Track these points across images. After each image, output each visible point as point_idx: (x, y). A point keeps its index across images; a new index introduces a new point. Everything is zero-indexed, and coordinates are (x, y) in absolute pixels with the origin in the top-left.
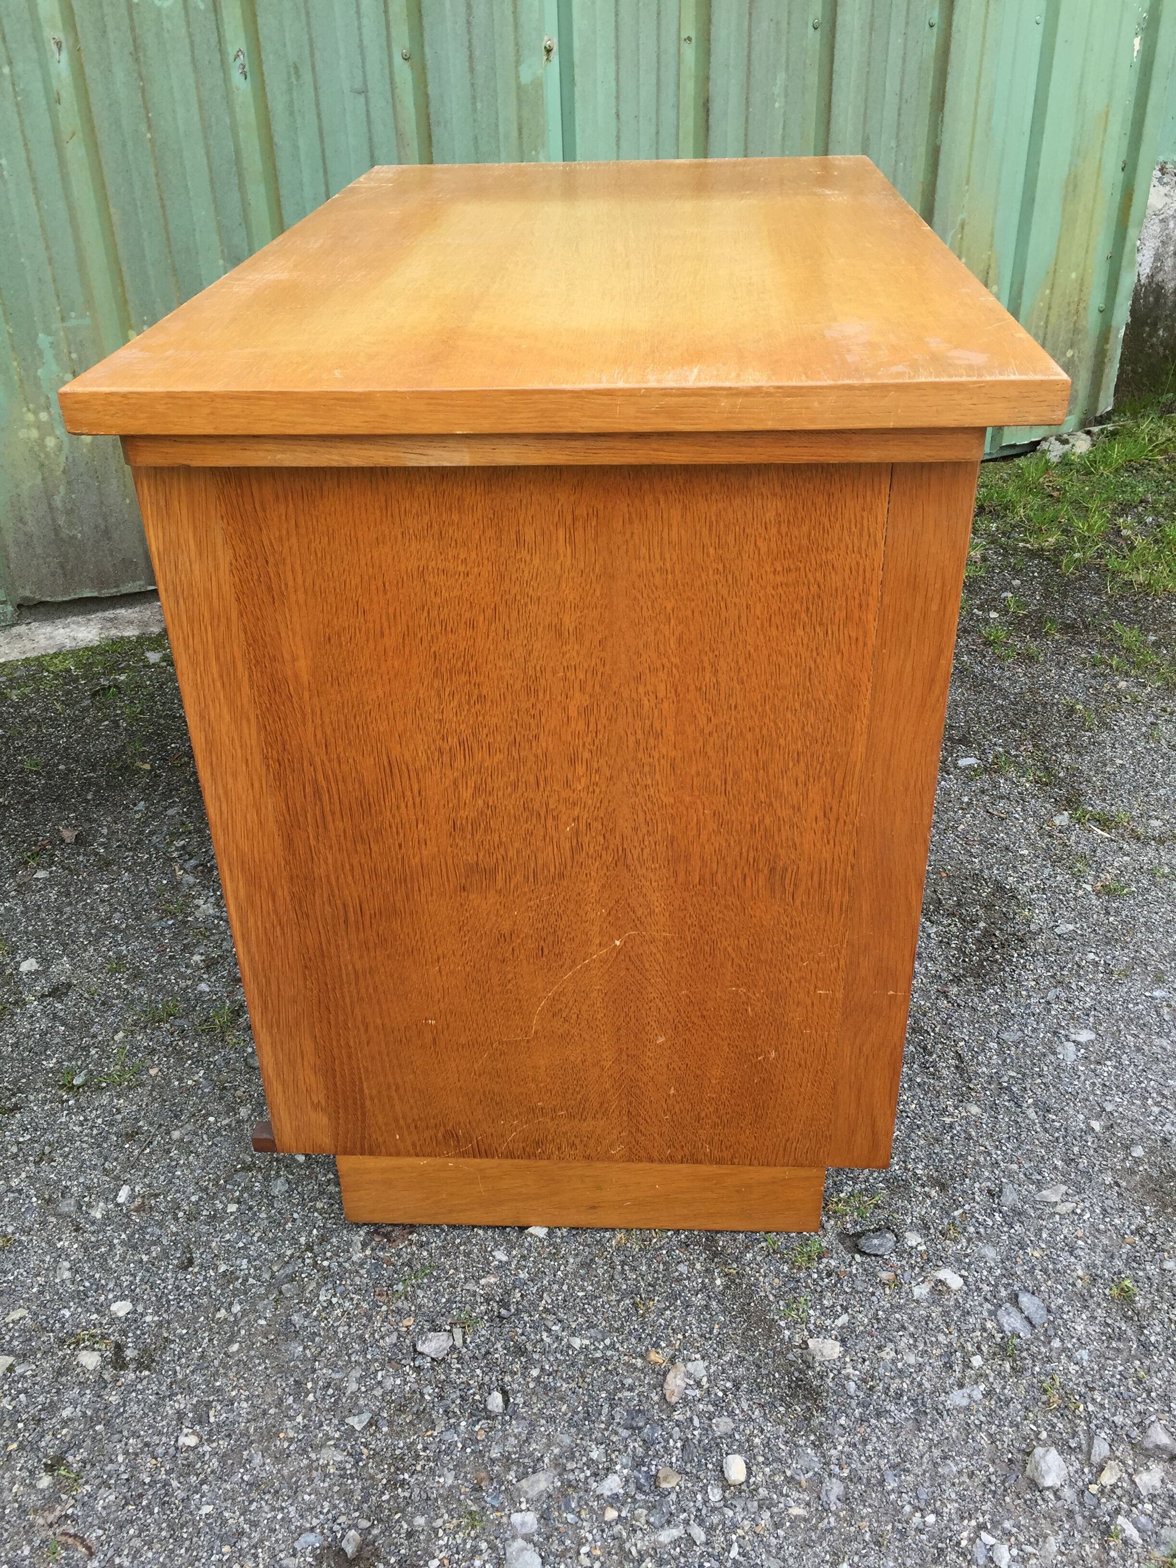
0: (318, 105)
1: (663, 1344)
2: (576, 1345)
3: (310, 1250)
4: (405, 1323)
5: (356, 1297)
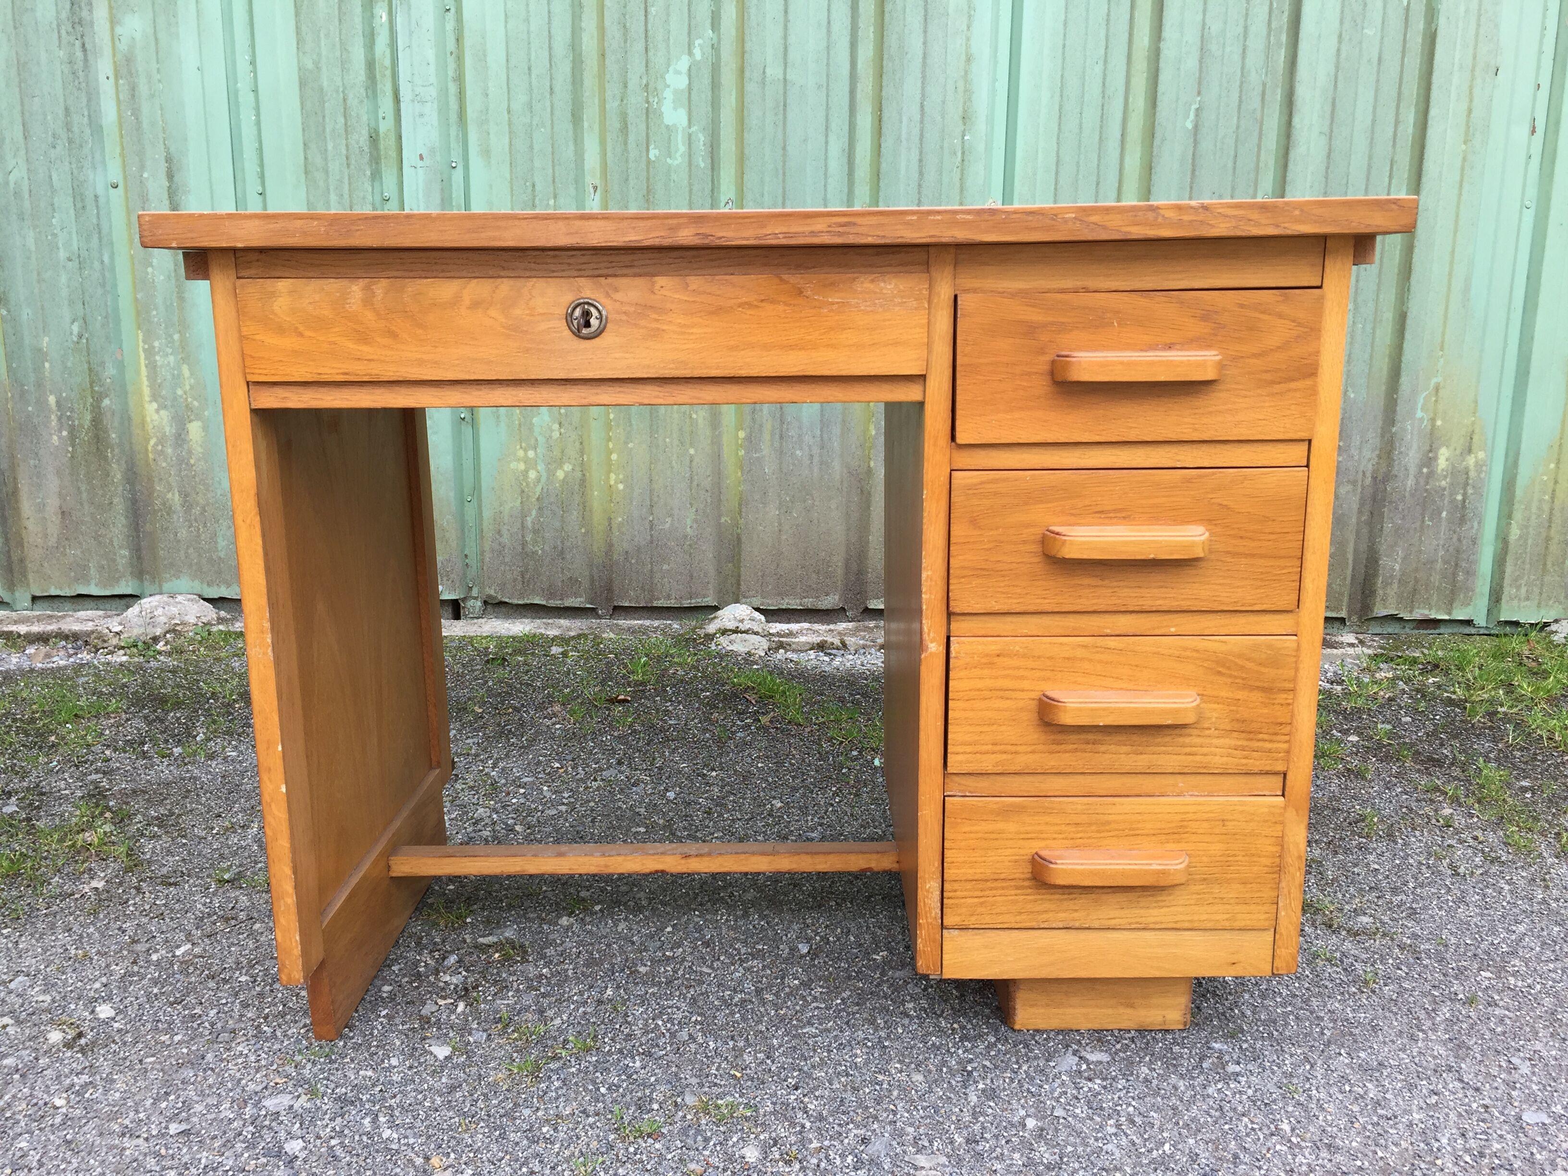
1: (452, 1156)
2: (385, 1136)
3: (266, 1018)
4: (278, 1080)
5: (263, 1055)
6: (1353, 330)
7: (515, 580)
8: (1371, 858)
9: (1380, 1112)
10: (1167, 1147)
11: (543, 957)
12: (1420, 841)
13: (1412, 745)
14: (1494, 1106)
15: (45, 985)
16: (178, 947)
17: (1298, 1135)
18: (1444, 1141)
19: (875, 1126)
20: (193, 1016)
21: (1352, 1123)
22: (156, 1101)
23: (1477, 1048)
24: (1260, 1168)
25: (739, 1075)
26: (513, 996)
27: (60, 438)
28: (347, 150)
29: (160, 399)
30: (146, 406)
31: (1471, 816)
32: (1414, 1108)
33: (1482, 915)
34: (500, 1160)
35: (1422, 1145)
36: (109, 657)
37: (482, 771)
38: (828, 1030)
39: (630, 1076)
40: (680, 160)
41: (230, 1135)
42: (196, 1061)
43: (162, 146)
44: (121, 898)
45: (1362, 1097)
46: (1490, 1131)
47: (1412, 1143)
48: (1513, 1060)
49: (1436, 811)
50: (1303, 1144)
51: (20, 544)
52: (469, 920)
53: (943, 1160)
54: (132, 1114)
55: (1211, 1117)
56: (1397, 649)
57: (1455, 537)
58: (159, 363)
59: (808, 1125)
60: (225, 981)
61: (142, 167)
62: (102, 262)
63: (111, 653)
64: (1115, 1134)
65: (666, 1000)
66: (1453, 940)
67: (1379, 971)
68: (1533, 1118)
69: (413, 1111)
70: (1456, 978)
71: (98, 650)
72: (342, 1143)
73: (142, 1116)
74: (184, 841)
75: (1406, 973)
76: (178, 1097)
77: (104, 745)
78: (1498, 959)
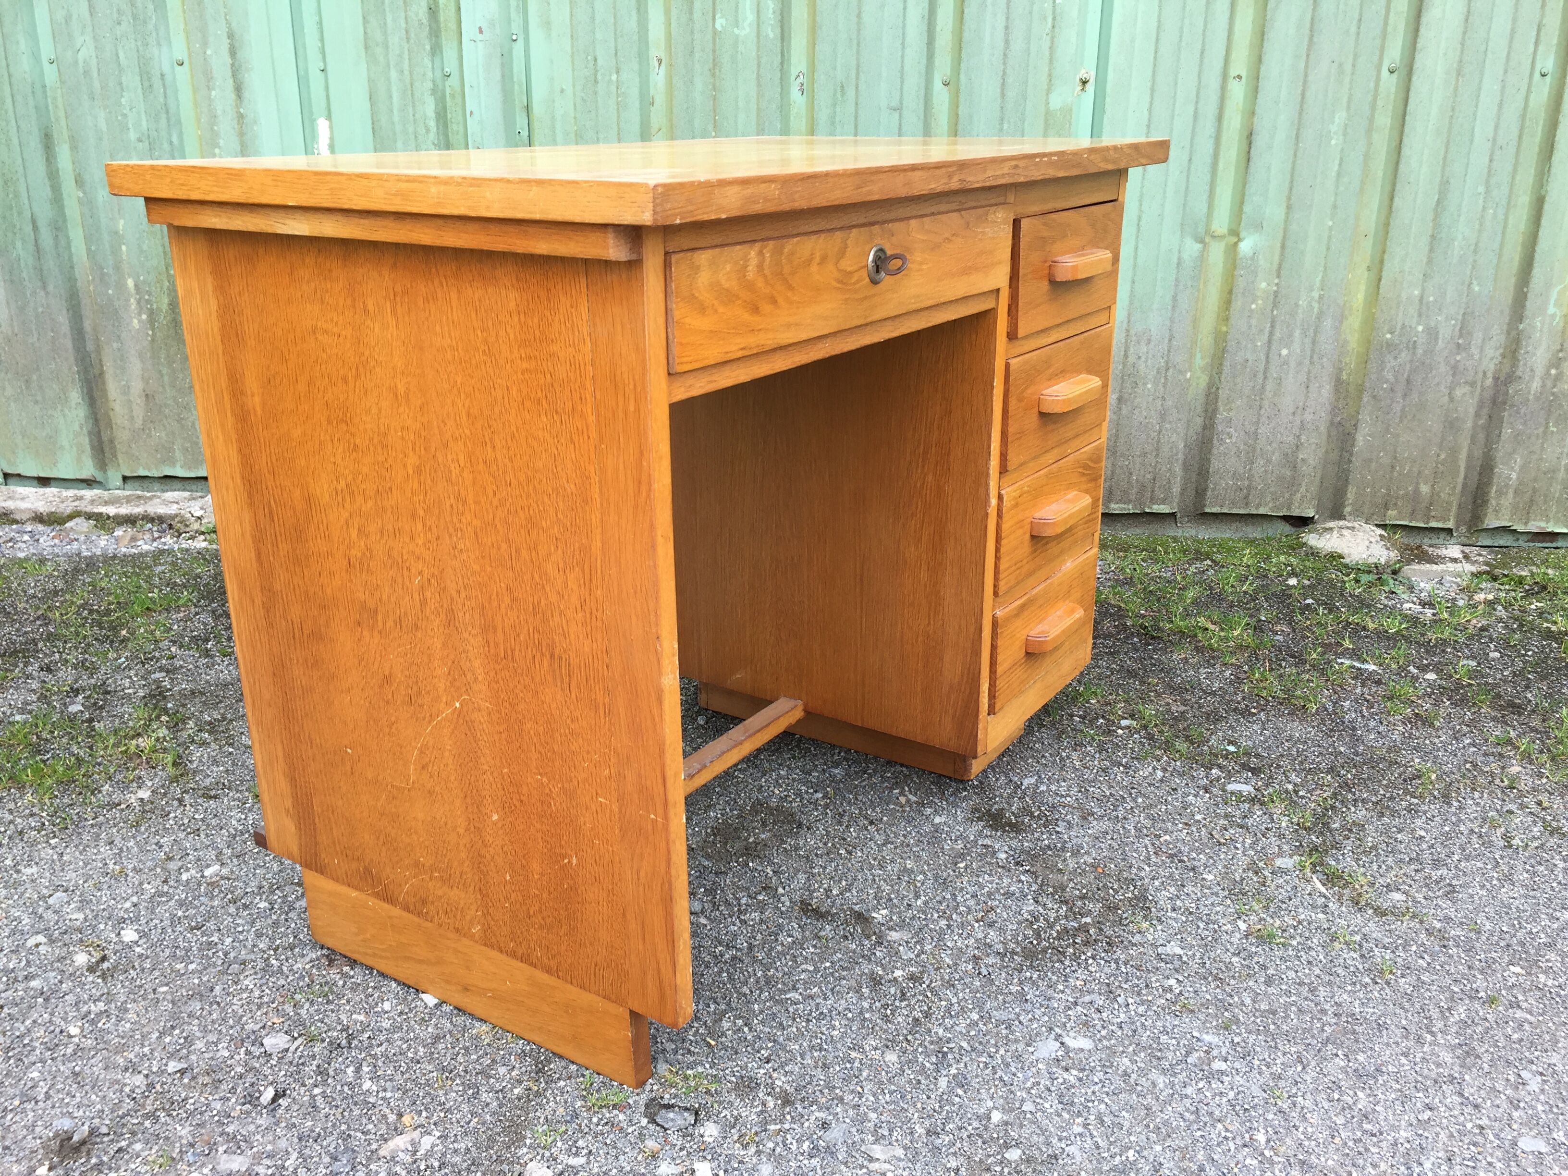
0: (856, 118)
1: (424, 1114)
2: (365, 1087)
3: (276, 950)
4: (275, 1020)
5: (267, 991)
6: (1482, 216)
8: (1419, 822)
9: (1367, 1126)
10: (1131, 1153)
12: (1478, 804)
13: (1495, 686)
14: (1491, 1128)
15: (81, 901)
16: (208, 866)
17: (1273, 1149)
19: (838, 1110)
20: (210, 943)
21: (1333, 1137)
22: (162, 1034)
23: (1486, 1058)
25: (713, 1043)
27: (139, 321)
28: (407, 23)
31: (1540, 775)
32: (1403, 1123)
33: (1526, 896)
34: (468, 1123)
35: (1403, 1168)
36: (190, 541)
38: (811, 997)
42: (205, 993)
43: (224, 22)
44: (163, 810)
45: (1350, 1108)
46: (1480, 1157)
47: (1392, 1166)
48: (1524, 1074)
49: (1503, 768)
50: (1276, 1159)
51: (110, 425)
53: (900, 1152)
54: (137, 1048)
55: (1185, 1120)
56: (1504, 565)
59: (772, 1104)
60: (246, 907)
61: (205, 44)
62: (171, 143)
63: (192, 538)
64: (1081, 1135)
66: (1488, 926)
67: (1399, 960)
68: (1529, 1143)
69: (396, 1061)
70: (1482, 972)
71: (180, 535)
72: (324, 1092)
73: (146, 1050)
74: (231, 750)
75: (1429, 964)
76: (183, 1031)
77: (171, 641)
78: (1532, 951)
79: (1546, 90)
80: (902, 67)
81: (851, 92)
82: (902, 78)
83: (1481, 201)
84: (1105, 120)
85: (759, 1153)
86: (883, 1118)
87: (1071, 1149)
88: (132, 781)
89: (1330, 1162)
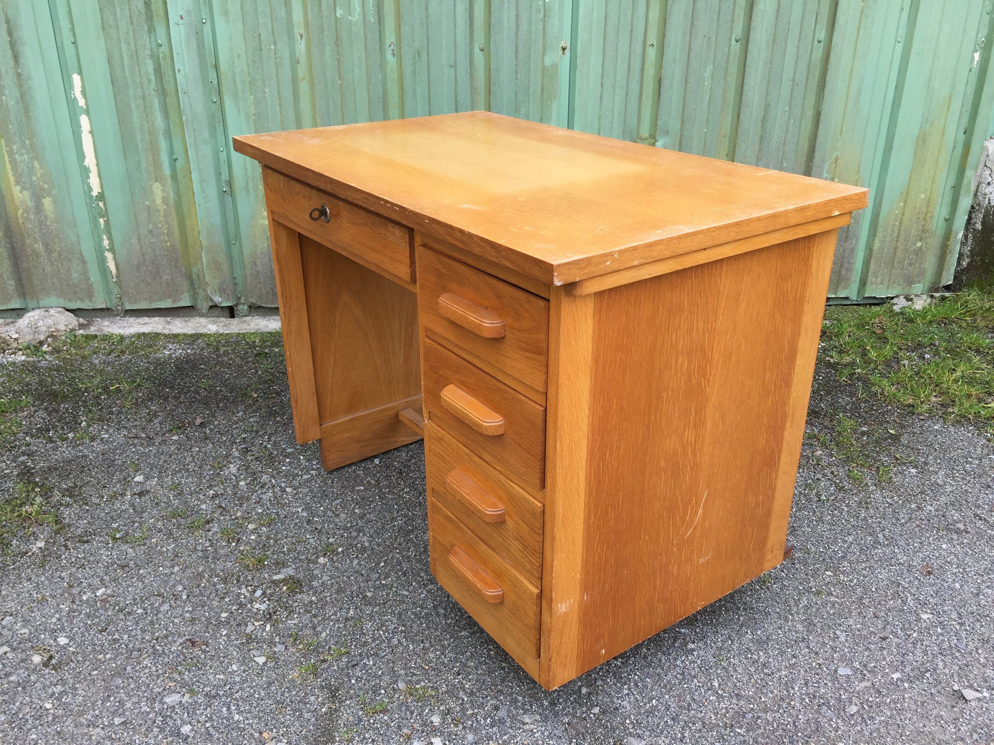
0: (428, 71)
1: (274, 730)
2: (236, 719)
3: (157, 639)
4: (171, 684)
5: (160, 666)
6: (788, 124)
7: (268, 293)
9: (766, 671)
10: (654, 701)
11: (311, 587)
12: (802, 476)
14: (824, 664)
15: (23, 621)
16: (98, 589)
17: (722, 689)
18: (797, 689)
19: (502, 697)
20: (115, 640)
21: (750, 679)
22: (103, 702)
23: (819, 625)
24: (701, 712)
25: (427, 668)
26: (297, 618)
28: (130, 12)
29: (22, 184)
30: (13, 188)
31: (832, 456)
32: (783, 667)
33: (830, 530)
34: (301, 732)
35: (785, 692)
36: (13, 356)
37: (262, 444)
39: (367, 671)
40: (357, 17)
41: (150, 722)
42: (120, 672)
43: (2, 13)
44: (56, 554)
45: (757, 662)
46: (820, 681)
47: (780, 691)
48: (837, 632)
49: (813, 452)
50: (724, 694)
52: (266, 563)
53: (538, 717)
54: (91, 712)
55: (678, 679)
57: (842, 249)
58: (18, 160)
59: (466, 699)
60: (129, 613)
63: (14, 353)
64: (628, 694)
65: (384, 616)
66: (813, 549)
67: (772, 574)
68: (843, 671)
69: (249, 701)
70: (812, 577)
71: (5, 351)
72: (212, 725)
73: (97, 712)
74: (87, 508)
75: (786, 575)
76: (115, 698)
77: (24, 433)
78: (836, 562)
79: (821, 50)
80: (455, 40)
81: (424, 56)
82: (455, 47)
83: (787, 116)
84: (577, 72)
85: (464, 728)
86: (526, 700)
87: (625, 703)
88: (30, 535)
89: (750, 693)
